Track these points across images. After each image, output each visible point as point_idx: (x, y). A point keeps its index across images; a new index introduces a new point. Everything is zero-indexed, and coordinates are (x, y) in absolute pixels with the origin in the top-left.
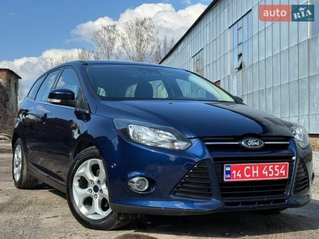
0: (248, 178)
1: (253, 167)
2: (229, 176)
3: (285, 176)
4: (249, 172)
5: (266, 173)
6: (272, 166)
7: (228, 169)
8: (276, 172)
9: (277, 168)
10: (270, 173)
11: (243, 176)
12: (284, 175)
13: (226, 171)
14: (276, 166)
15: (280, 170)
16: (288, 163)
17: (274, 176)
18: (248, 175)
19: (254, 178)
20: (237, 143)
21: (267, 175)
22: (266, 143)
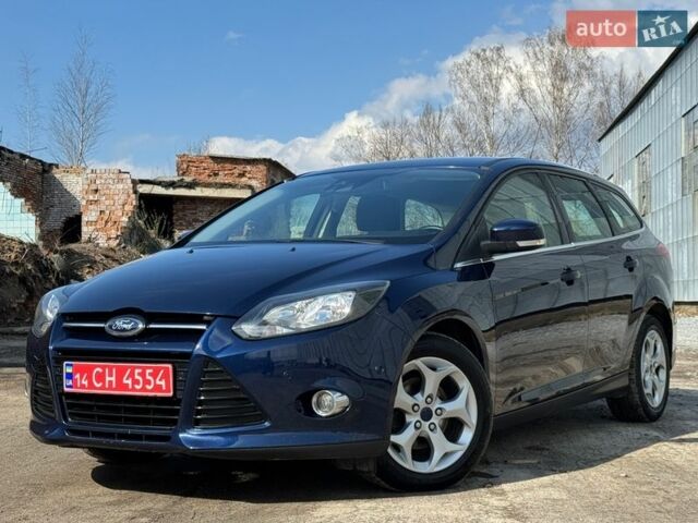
0: (98, 388)
1: (107, 370)
2: (70, 383)
3: (168, 390)
4: (100, 378)
5: (129, 382)
6: (140, 371)
7: (69, 370)
8: (149, 382)
9: (150, 374)
10: (137, 382)
11: (91, 385)
12: (164, 388)
13: (67, 374)
14: (148, 371)
15: (155, 379)
16: (170, 366)
17: (143, 389)
18: (98, 382)
19: (108, 389)
20: (102, 325)
21: (130, 387)
22: (151, 326)
